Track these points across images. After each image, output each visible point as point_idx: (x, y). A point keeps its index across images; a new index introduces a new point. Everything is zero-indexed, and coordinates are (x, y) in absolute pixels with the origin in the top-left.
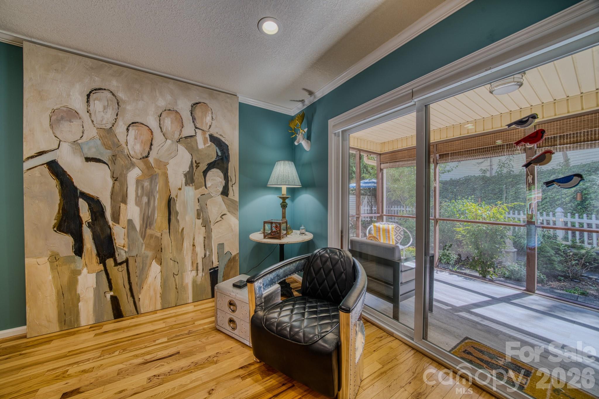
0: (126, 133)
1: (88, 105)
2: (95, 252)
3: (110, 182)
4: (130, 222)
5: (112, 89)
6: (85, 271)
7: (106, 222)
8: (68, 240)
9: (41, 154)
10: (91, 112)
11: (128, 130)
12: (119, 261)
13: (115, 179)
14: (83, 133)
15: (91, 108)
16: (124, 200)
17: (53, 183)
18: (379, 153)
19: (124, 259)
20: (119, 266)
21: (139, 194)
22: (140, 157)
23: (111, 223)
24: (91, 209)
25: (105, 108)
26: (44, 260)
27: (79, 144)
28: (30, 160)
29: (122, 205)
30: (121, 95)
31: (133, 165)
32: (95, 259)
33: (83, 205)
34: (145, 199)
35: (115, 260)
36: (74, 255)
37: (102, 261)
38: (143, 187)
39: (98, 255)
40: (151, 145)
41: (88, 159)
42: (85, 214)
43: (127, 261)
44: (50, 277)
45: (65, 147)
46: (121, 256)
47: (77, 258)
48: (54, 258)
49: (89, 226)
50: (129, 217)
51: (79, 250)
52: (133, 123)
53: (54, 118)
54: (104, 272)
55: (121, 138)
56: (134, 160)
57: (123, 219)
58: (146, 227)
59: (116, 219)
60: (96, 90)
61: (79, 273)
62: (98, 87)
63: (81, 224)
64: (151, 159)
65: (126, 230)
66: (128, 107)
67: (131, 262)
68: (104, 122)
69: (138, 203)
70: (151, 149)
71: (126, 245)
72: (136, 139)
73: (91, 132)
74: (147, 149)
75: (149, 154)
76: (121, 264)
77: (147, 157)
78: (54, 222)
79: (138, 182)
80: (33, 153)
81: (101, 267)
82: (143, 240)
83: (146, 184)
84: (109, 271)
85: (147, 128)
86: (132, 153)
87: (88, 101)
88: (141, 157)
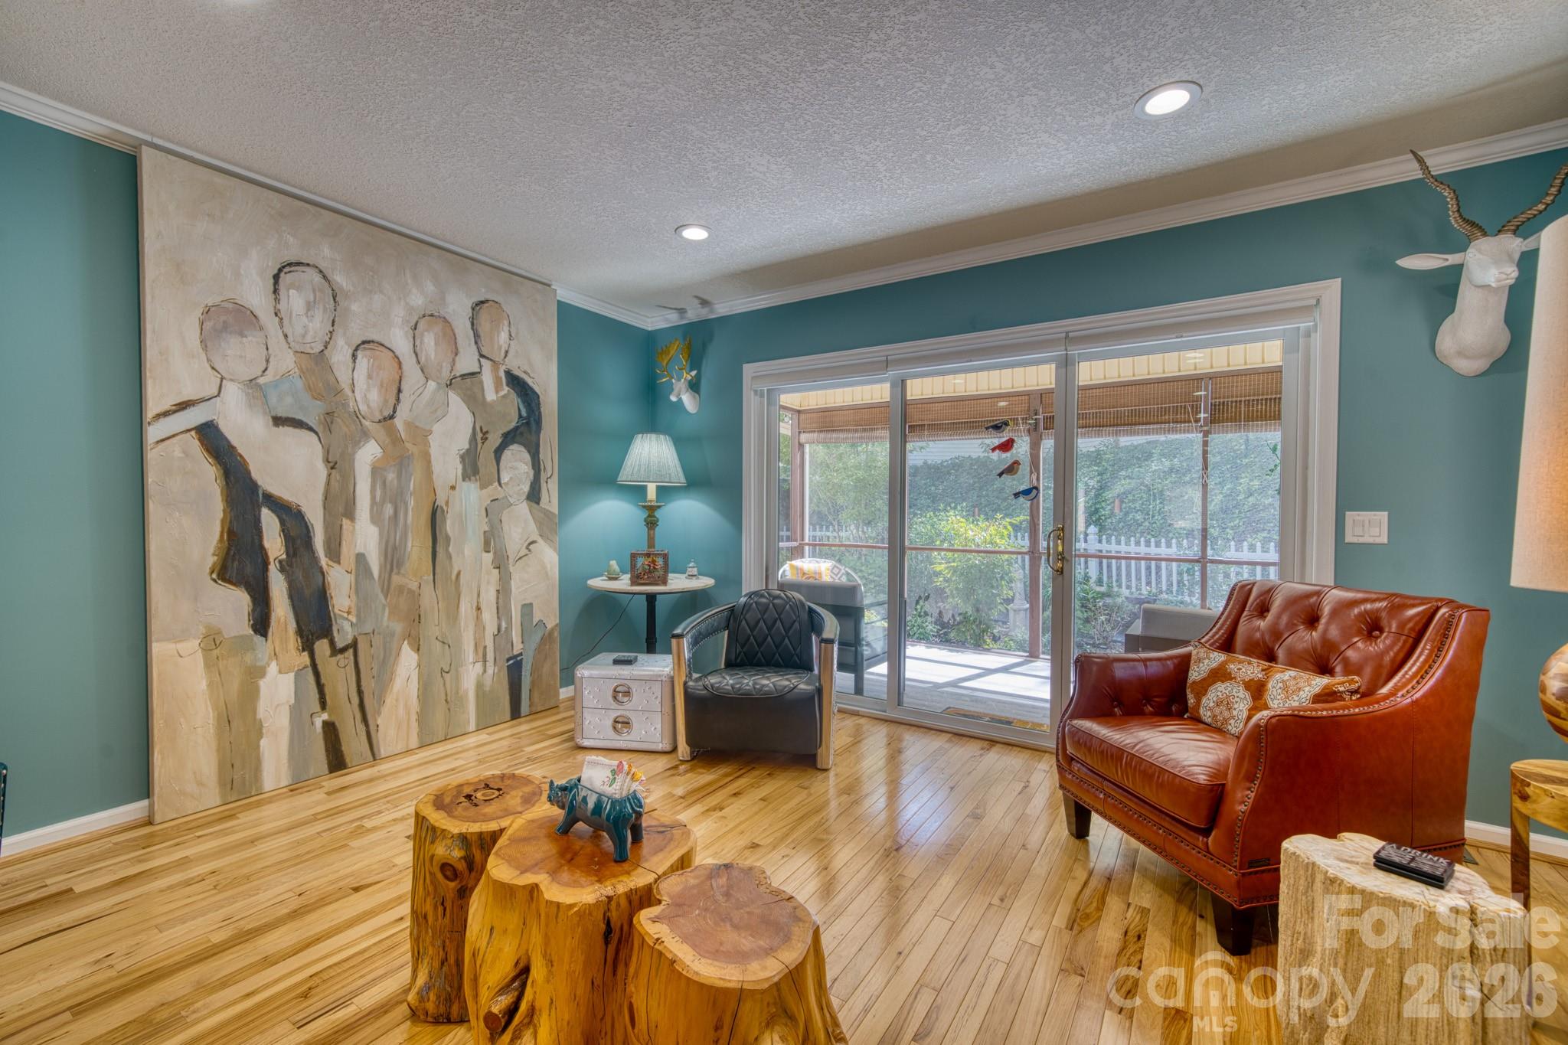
0: (351, 365)
1: (277, 300)
2: (292, 625)
3: (322, 471)
4: (361, 558)
5: (322, 265)
6: (273, 668)
7: (315, 560)
8: (240, 599)
9: (183, 406)
10: (282, 314)
11: (354, 357)
12: (340, 645)
13: (332, 465)
14: (267, 361)
15: (282, 306)
16: (350, 513)
17: (209, 473)
18: (798, 408)
19: (349, 639)
20: (340, 656)
21: (378, 499)
22: (378, 417)
23: (324, 561)
24: (285, 531)
25: (309, 307)
26: (191, 646)
27: (259, 386)
28: (163, 421)
29: (346, 522)
30: (339, 279)
31: (365, 435)
32: (293, 641)
33: (269, 521)
34: (389, 510)
35: (332, 643)
36: (252, 633)
37: (308, 646)
38: (384, 483)
39: (300, 632)
40: (399, 391)
41: (278, 421)
42: (274, 544)
43: (354, 645)
44: (204, 684)
45: (232, 392)
46: (344, 631)
47: (258, 639)
48: (212, 641)
49: (282, 570)
50: (360, 549)
51: (261, 624)
52: (364, 343)
53: (208, 325)
54: (310, 670)
55: (342, 374)
56: (366, 423)
57: (347, 554)
58: (392, 570)
59: (334, 554)
60: (290, 264)
61: (262, 672)
62: (294, 259)
63: (265, 564)
64: (399, 422)
65: (353, 577)
66: (354, 307)
67: (361, 646)
68: (308, 339)
69: (376, 518)
70: (398, 400)
71: (354, 611)
72: (370, 377)
73: (285, 361)
74: (392, 401)
75: (394, 411)
76: (343, 650)
77: (392, 417)
78: (211, 560)
79: (376, 471)
80: (166, 406)
81: (305, 658)
82: (386, 597)
83: (391, 476)
84: (320, 667)
85: (391, 354)
86: (363, 408)
87: (276, 291)
88: (381, 418)
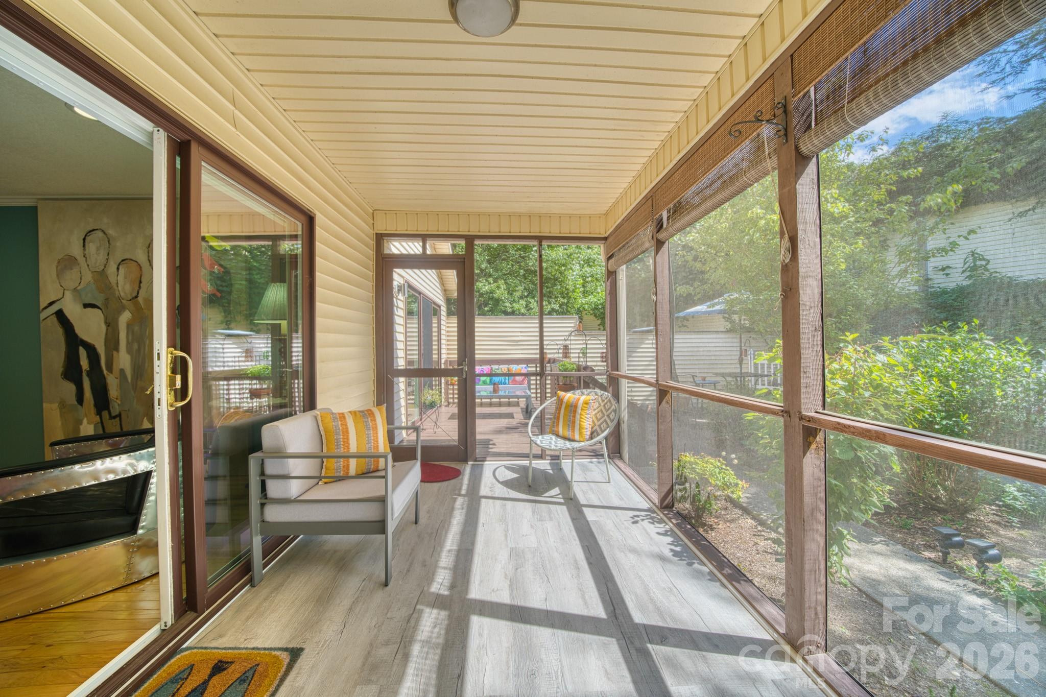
0: (116, 273)
1: (84, 250)
2: (92, 402)
3: (104, 327)
4: (122, 371)
5: (103, 228)
6: (85, 421)
7: (102, 371)
9: (51, 304)
10: (87, 256)
11: (118, 269)
12: (113, 414)
13: (108, 324)
14: (81, 279)
15: (87, 252)
16: (117, 349)
19: (117, 413)
20: (113, 420)
21: (130, 341)
22: (130, 297)
23: (105, 372)
24: (89, 357)
25: (98, 249)
26: (55, 406)
27: (78, 291)
28: (45, 311)
29: (115, 353)
30: (111, 232)
31: (123, 308)
32: (93, 410)
33: (83, 353)
34: (136, 346)
35: (110, 413)
36: (76, 403)
37: (99, 413)
38: (133, 332)
39: (96, 405)
40: (140, 282)
41: (86, 306)
42: (84, 363)
43: (119, 415)
44: (60, 424)
45: (68, 294)
46: (115, 410)
47: (79, 407)
48: (63, 405)
49: (88, 375)
50: (121, 366)
51: (80, 399)
52: (123, 260)
53: (59, 268)
54: (100, 424)
55: (112, 279)
56: (124, 302)
57: (116, 368)
58: (137, 378)
59: (110, 368)
60: (90, 231)
61: (81, 423)
62: (91, 229)
63: (82, 372)
64: (140, 299)
65: (118, 380)
66: (118, 244)
67: (123, 416)
68: (98, 264)
69: (129, 351)
70: (140, 287)
71: (119, 398)
72: (125, 278)
73: (88, 277)
74: (137, 288)
75: (138, 293)
76: (115, 417)
77: (136, 297)
78: (61, 370)
79: (129, 326)
80: (45, 305)
81: (98, 418)
82: (135, 392)
83: (136, 328)
84: (105, 424)
85: (135, 263)
86: (122, 294)
87: (84, 246)
88: (131, 298)
